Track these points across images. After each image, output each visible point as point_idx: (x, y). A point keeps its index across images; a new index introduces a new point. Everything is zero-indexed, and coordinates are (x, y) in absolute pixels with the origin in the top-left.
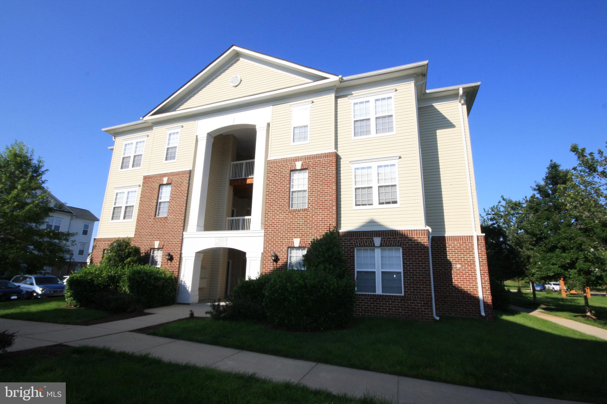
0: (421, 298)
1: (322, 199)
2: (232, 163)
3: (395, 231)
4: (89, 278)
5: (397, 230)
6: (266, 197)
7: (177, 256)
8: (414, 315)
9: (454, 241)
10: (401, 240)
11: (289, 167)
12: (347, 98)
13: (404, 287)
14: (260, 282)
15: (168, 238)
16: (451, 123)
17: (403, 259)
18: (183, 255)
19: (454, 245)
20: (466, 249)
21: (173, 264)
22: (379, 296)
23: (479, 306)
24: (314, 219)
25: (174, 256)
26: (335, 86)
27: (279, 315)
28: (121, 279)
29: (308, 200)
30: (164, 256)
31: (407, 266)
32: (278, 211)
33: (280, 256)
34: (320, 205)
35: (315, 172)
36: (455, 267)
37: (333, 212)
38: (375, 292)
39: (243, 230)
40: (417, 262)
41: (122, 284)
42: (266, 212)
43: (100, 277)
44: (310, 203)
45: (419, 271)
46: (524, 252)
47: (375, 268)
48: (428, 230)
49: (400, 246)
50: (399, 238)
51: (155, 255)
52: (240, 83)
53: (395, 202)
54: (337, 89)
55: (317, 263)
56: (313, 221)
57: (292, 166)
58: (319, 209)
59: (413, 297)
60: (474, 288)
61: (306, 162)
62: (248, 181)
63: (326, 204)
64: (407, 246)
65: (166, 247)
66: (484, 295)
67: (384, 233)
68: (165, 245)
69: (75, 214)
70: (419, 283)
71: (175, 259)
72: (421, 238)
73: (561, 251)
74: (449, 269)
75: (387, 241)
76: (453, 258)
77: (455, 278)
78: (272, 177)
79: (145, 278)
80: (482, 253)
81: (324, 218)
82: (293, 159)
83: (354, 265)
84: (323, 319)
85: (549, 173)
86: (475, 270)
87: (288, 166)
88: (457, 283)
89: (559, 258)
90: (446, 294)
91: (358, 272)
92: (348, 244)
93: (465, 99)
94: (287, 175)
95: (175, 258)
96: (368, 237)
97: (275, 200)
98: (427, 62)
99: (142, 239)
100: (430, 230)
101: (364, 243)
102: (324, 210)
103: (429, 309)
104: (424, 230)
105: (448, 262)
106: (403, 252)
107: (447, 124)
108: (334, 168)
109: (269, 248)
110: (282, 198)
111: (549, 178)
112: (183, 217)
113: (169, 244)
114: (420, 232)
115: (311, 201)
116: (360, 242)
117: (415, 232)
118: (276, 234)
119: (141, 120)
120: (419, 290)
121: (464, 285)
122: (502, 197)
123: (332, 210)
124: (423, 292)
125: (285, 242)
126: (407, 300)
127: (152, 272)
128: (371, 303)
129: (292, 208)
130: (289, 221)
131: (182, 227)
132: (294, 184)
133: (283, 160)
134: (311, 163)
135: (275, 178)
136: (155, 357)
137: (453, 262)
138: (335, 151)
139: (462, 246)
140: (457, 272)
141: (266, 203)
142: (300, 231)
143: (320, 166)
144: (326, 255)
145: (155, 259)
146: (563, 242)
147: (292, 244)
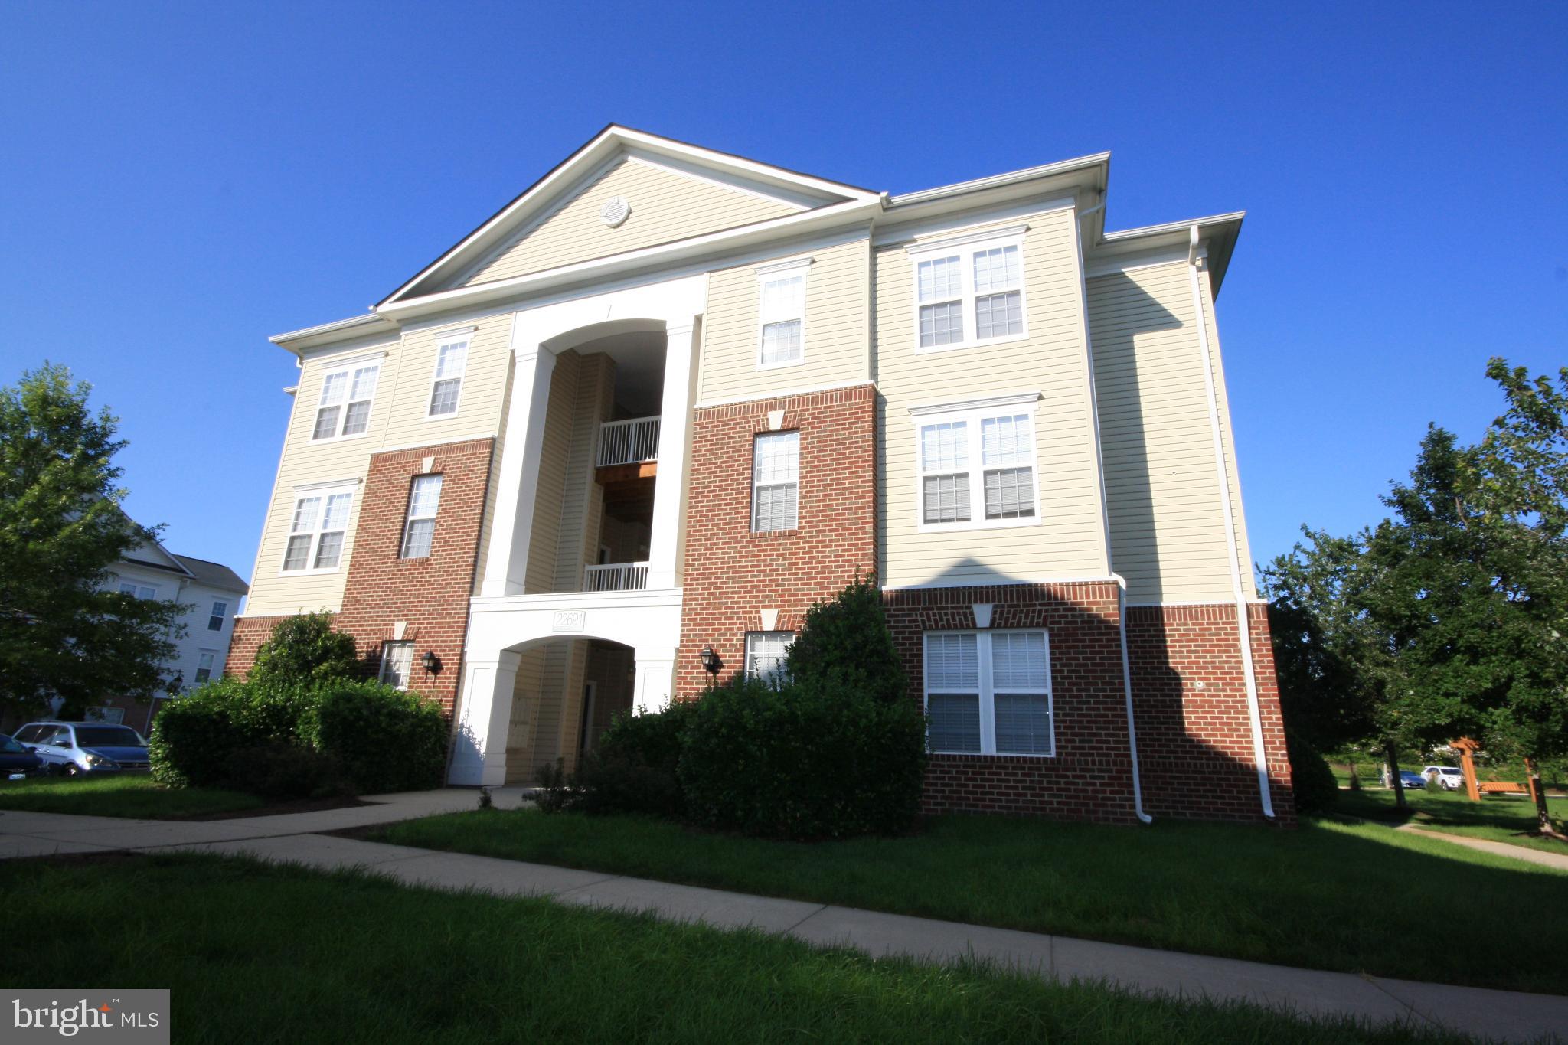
0: (1101, 763)
1: (837, 505)
2: (603, 425)
3: (1030, 585)
4: (216, 709)
5: (1036, 585)
6: (691, 503)
7: (453, 659)
8: (1083, 809)
9: (1186, 619)
10: (1046, 611)
11: (751, 424)
12: (903, 250)
13: (1057, 734)
14: (670, 718)
15: (429, 614)
16: (1171, 316)
17: (1052, 659)
18: (468, 658)
19: (1185, 630)
20: (1218, 640)
21: (440, 683)
22: (989, 759)
23: (1258, 793)
24: (814, 558)
25: (444, 660)
26: (872, 219)
27: (721, 797)
28: (300, 716)
29: (800, 508)
30: (417, 660)
31: (1062, 678)
32: (721, 539)
33: (725, 656)
34: (830, 520)
35: (819, 437)
36: (1189, 687)
37: (864, 538)
38: (979, 750)
39: (628, 588)
40: (1090, 668)
41: (303, 729)
42: (689, 541)
43: (244, 709)
44: (805, 517)
45: (1094, 690)
46: (1367, 671)
47: (977, 687)
48: (1116, 583)
49: (1044, 625)
50: (1040, 605)
51: (394, 659)
52: (627, 218)
53: (1029, 513)
54: (877, 227)
55: (823, 664)
56: (811, 563)
57: (758, 421)
58: (830, 531)
59: (1079, 762)
60: (1241, 742)
61: (796, 411)
62: (644, 472)
63: (848, 519)
64: (1063, 625)
65: (423, 637)
66: (1271, 763)
67: (999, 593)
68: (421, 633)
69: (191, 575)
70: (1095, 722)
71: (447, 669)
72: (1098, 603)
73: (1467, 658)
74: (1174, 693)
75: (1009, 612)
76: (1183, 663)
77: (1190, 718)
78: (705, 450)
79: (365, 712)
80: (1261, 650)
81: (841, 556)
82: (762, 405)
83: (922, 678)
84: (840, 807)
85: (1428, 457)
86: (1245, 696)
87: (749, 422)
88: (1197, 729)
89: (1461, 676)
90: (1167, 761)
91: (930, 696)
92: (905, 621)
93: (1206, 255)
94: (745, 446)
95: (448, 664)
96: (958, 602)
97: (713, 511)
98: (1108, 155)
99: (361, 617)
100: (1123, 584)
101: (948, 620)
102: (841, 535)
103: (1123, 792)
104: (1107, 583)
105: (1170, 674)
106: (1051, 641)
107: (1160, 319)
108: (868, 426)
109: (696, 635)
110: (732, 504)
111: (1429, 472)
112: (470, 557)
113: (431, 628)
114: (1097, 587)
115: (807, 512)
116: (938, 617)
117: (1084, 588)
118: (714, 599)
119: (371, 312)
120: (1097, 741)
121: (1216, 735)
122: (1304, 527)
123: (863, 533)
124: (1107, 748)
125: (738, 618)
126: (1067, 770)
127: (382, 698)
128: (966, 779)
129: (757, 529)
130: (750, 564)
131: (467, 583)
132: (764, 468)
133: (736, 408)
134: (809, 414)
135: (713, 454)
136: (379, 873)
137: (1185, 673)
138: (872, 381)
139: (1207, 632)
140: (1196, 701)
141: (690, 517)
142: (777, 591)
143: (831, 421)
144: (848, 644)
145: (395, 668)
146: (1473, 634)
147: (755, 623)
